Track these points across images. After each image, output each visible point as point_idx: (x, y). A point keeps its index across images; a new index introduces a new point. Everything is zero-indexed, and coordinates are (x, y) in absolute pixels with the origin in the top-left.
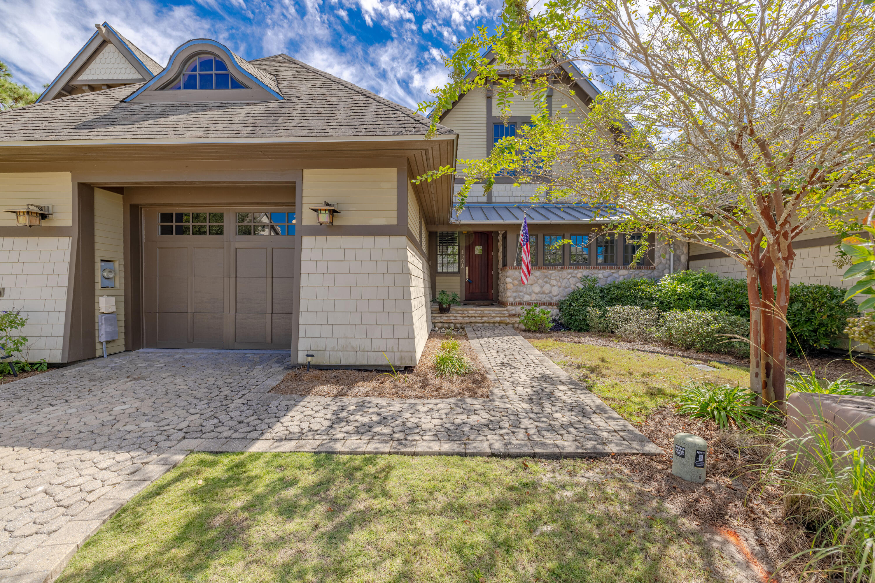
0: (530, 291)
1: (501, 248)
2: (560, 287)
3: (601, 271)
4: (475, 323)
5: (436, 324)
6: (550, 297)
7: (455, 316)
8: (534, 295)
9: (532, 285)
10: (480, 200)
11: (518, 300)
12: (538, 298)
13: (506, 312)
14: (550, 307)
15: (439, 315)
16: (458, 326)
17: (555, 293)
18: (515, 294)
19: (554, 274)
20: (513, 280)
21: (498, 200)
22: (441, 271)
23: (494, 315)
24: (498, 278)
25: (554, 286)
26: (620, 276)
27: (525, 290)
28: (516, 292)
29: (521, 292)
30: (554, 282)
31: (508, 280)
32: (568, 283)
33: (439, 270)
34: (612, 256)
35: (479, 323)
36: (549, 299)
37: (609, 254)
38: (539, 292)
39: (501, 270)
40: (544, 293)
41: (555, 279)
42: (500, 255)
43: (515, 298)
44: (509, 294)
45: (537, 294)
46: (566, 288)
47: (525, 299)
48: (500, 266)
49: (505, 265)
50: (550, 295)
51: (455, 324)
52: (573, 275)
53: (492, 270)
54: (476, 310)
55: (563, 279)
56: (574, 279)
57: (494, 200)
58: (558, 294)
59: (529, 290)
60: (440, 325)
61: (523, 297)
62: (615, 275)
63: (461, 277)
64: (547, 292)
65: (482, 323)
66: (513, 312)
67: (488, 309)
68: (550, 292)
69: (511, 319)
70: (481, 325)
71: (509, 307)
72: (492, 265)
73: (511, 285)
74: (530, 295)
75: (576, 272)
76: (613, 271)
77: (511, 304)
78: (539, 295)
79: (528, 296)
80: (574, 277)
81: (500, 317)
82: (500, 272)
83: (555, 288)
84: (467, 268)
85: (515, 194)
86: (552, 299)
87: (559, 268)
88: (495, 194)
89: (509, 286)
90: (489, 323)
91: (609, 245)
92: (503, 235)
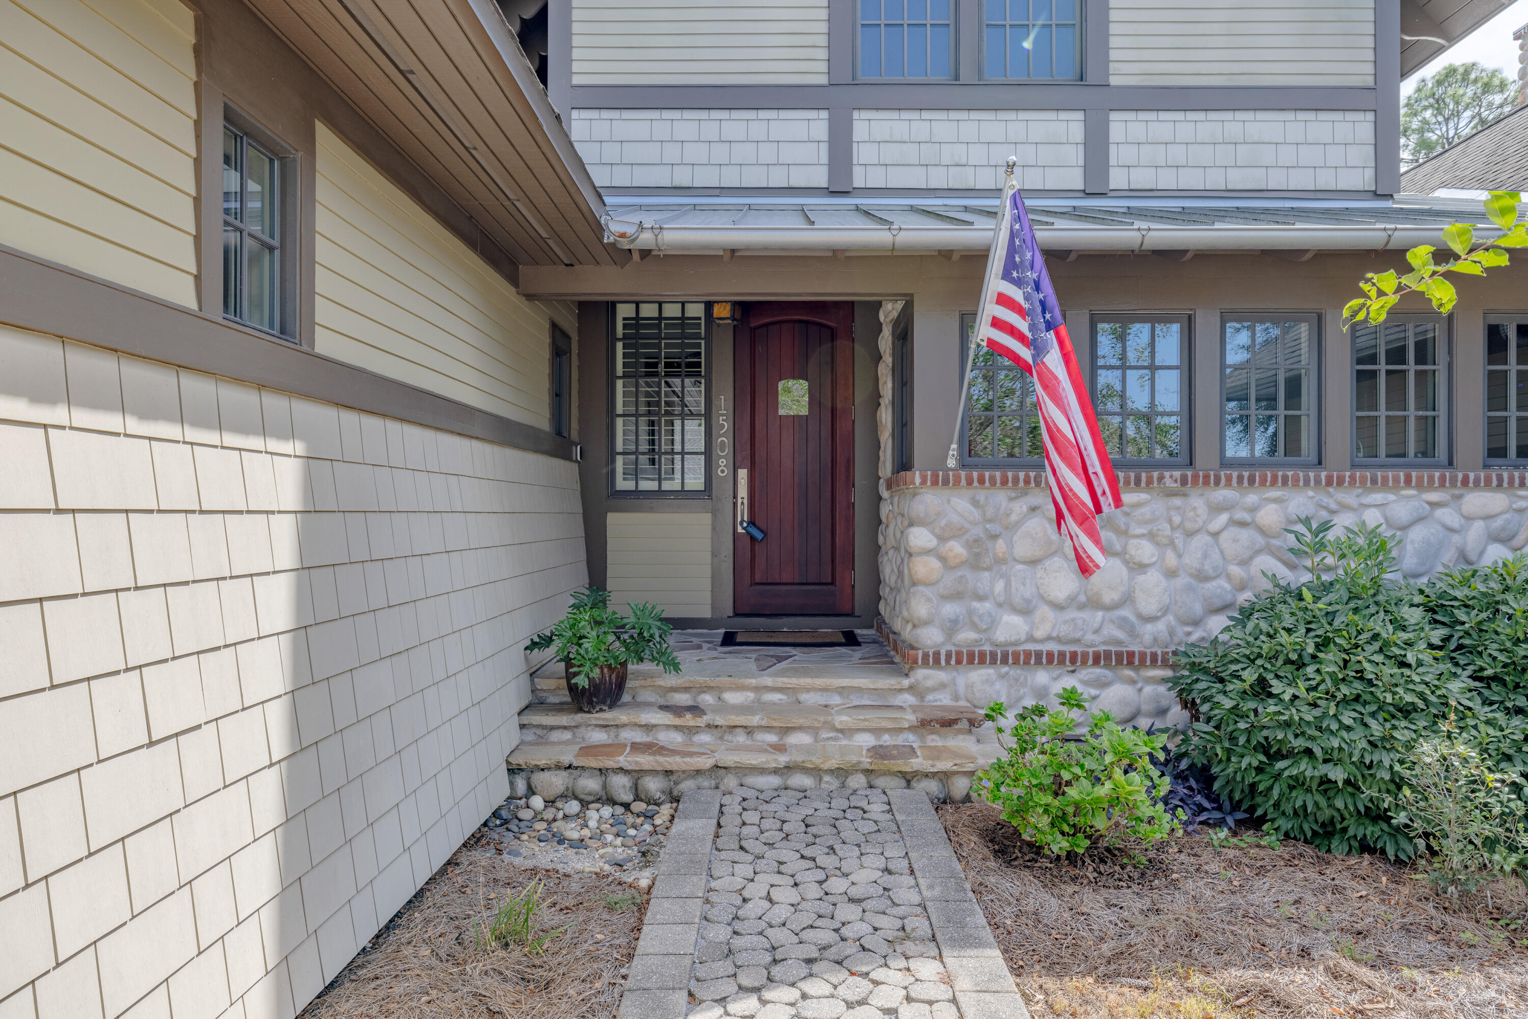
0: (1028, 591)
1: (887, 388)
2: (1171, 574)
3: (1377, 497)
4: (742, 770)
5: (539, 779)
6: (1123, 623)
7: (649, 728)
8: (1044, 611)
9: (1033, 562)
10: (799, 179)
11: (966, 636)
12: (1064, 630)
13: (908, 699)
14: (1128, 673)
15: (564, 719)
16: (653, 785)
17: (1148, 604)
18: (950, 609)
19: (1146, 512)
20: (942, 539)
21: (876, 179)
22: (629, 485)
23: (842, 720)
24: (877, 521)
25: (1141, 567)
26: (1469, 519)
27: (999, 586)
28: (956, 596)
29: (981, 598)
30: (1144, 551)
31: (920, 537)
32: (1215, 555)
33: (623, 484)
34: (1427, 426)
35: (761, 771)
36: (1120, 635)
37: (1412, 412)
38: (1072, 599)
39: (889, 487)
40: (1094, 603)
41: (1151, 536)
42: (886, 416)
43: (952, 626)
44: (920, 607)
45: (1058, 607)
46: (1202, 577)
47: (1001, 635)
48: (886, 468)
49: (904, 464)
50: (1126, 612)
51: (637, 775)
52: (1239, 515)
53: (850, 483)
54: (757, 689)
55: (1190, 534)
56: (1245, 535)
57: (858, 182)
58: (1165, 611)
59: (1023, 591)
60: (557, 782)
61: (993, 623)
62: (1448, 516)
63: (714, 513)
64: (1109, 597)
65: (776, 771)
66: (944, 699)
67: (820, 682)
68: (1128, 599)
69: (934, 740)
70: (774, 781)
71: (921, 674)
72: (850, 463)
73: (935, 564)
74: (1026, 611)
75: (1252, 498)
76: (1434, 496)
77: (934, 660)
78: (1072, 614)
79: (1015, 620)
80: (1243, 524)
81: (877, 731)
82: (885, 494)
83: (1153, 578)
84: (743, 474)
85: (947, 154)
86: (1133, 633)
87: (1171, 478)
88: (863, 153)
89: (925, 567)
90: (816, 772)
91: (1411, 367)
92: (896, 323)
